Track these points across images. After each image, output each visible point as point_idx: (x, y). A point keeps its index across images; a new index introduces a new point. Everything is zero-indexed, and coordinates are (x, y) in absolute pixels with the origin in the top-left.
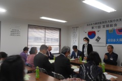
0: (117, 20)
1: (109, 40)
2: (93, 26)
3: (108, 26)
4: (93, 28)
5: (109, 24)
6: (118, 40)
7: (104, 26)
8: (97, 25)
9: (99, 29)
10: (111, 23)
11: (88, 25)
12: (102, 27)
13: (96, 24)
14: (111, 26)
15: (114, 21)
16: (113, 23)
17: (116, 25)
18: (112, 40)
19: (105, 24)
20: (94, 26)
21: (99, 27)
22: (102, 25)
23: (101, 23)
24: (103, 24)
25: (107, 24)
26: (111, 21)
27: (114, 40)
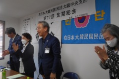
0: (76, 3)
1: (65, 38)
2: (45, 15)
3: (63, 14)
4: (45, 19)
5: (66, 10)
6: (77, 36)
7: (58, 15)
8: (50, 14)
10: (68, 9)
12: (56, 16)
13: (49, 12)
14: (68, 13)
15: (72, 4)
16: (71, 8)
17: (74, 11)
18: (69, 37)
19: (60, 11)
21: (53, 17)
22: (55, 13)
23: (54, 10)
24: (58, 12)
25: (63, 10)
26: (68, 6)
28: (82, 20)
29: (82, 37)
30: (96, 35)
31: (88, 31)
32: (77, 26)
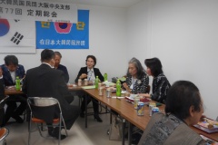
0: (57, 7)
1: (42, 42)
3: (38, 13)
6: (58, 41)
7: (30, 13)
8: (14, 7)
9: (17, 17)
10: (47, 10)
14: (46, 14)
15: (52, 6)
16: (50, 10)
17: (54, 15)
18: (48, 42)
20: (4, 6)
21: (18, 12)
23: (22, 3)
24: (29, 8)
26: (46, 6)
27: (53, 43)
28: (63, 26)
29: (63, 42)
30: (78, 42)
31: (70, 37)
32: (58, 31)
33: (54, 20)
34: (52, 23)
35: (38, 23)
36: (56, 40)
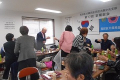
0: (110, 9)
1: (102, 29)
3: (100, 15)
4: (86, 17)
5: (102, 13)
6: (110, 28)
7: (97, 16)
8: (91, 15)
9: (92, 19)
10: (104, 12)
11: (81, 15)
12: (94, 16)
13: (89, 13)
14: (104, 15)
15: (107, 10)
16: (106, 12)
17: (108, 14)
18: (104, 28)
19: (98, 13)
20: (87, 15)
23: (94, 12)
24: (96, 14)
25: (100, 13)
26: (104, 10)
27: (107, 29)
28: (113, 19)
29: (113, 28)
32: (110, 22)
33: (108, 17)
34: (107, 19)
35: (100, 20)
36: (108, 27)
